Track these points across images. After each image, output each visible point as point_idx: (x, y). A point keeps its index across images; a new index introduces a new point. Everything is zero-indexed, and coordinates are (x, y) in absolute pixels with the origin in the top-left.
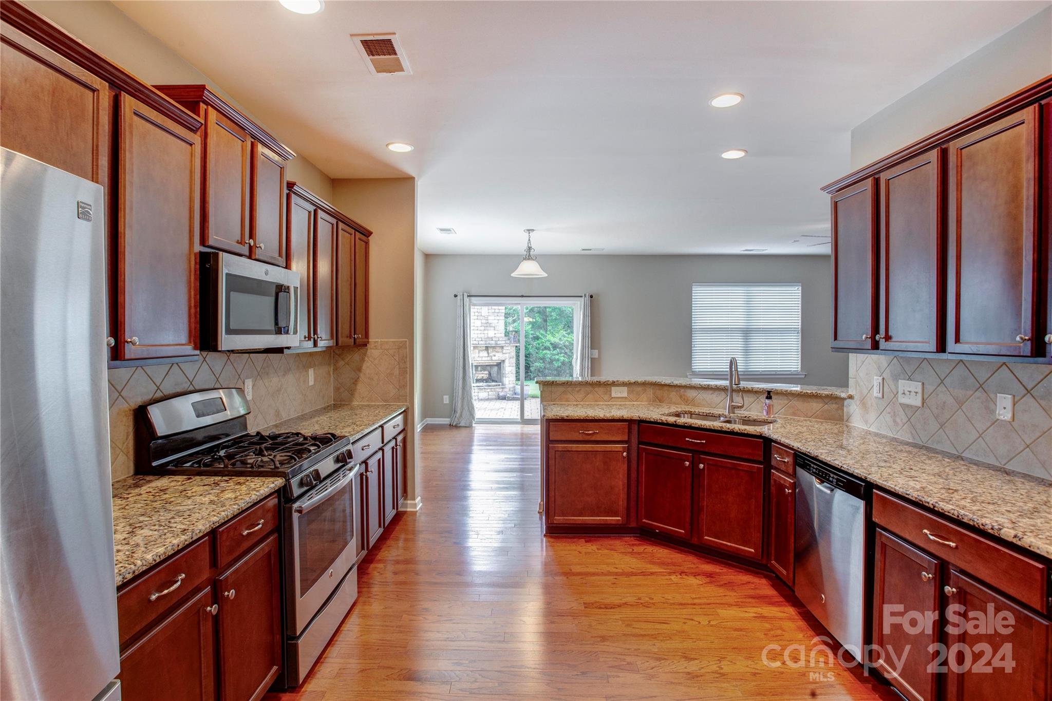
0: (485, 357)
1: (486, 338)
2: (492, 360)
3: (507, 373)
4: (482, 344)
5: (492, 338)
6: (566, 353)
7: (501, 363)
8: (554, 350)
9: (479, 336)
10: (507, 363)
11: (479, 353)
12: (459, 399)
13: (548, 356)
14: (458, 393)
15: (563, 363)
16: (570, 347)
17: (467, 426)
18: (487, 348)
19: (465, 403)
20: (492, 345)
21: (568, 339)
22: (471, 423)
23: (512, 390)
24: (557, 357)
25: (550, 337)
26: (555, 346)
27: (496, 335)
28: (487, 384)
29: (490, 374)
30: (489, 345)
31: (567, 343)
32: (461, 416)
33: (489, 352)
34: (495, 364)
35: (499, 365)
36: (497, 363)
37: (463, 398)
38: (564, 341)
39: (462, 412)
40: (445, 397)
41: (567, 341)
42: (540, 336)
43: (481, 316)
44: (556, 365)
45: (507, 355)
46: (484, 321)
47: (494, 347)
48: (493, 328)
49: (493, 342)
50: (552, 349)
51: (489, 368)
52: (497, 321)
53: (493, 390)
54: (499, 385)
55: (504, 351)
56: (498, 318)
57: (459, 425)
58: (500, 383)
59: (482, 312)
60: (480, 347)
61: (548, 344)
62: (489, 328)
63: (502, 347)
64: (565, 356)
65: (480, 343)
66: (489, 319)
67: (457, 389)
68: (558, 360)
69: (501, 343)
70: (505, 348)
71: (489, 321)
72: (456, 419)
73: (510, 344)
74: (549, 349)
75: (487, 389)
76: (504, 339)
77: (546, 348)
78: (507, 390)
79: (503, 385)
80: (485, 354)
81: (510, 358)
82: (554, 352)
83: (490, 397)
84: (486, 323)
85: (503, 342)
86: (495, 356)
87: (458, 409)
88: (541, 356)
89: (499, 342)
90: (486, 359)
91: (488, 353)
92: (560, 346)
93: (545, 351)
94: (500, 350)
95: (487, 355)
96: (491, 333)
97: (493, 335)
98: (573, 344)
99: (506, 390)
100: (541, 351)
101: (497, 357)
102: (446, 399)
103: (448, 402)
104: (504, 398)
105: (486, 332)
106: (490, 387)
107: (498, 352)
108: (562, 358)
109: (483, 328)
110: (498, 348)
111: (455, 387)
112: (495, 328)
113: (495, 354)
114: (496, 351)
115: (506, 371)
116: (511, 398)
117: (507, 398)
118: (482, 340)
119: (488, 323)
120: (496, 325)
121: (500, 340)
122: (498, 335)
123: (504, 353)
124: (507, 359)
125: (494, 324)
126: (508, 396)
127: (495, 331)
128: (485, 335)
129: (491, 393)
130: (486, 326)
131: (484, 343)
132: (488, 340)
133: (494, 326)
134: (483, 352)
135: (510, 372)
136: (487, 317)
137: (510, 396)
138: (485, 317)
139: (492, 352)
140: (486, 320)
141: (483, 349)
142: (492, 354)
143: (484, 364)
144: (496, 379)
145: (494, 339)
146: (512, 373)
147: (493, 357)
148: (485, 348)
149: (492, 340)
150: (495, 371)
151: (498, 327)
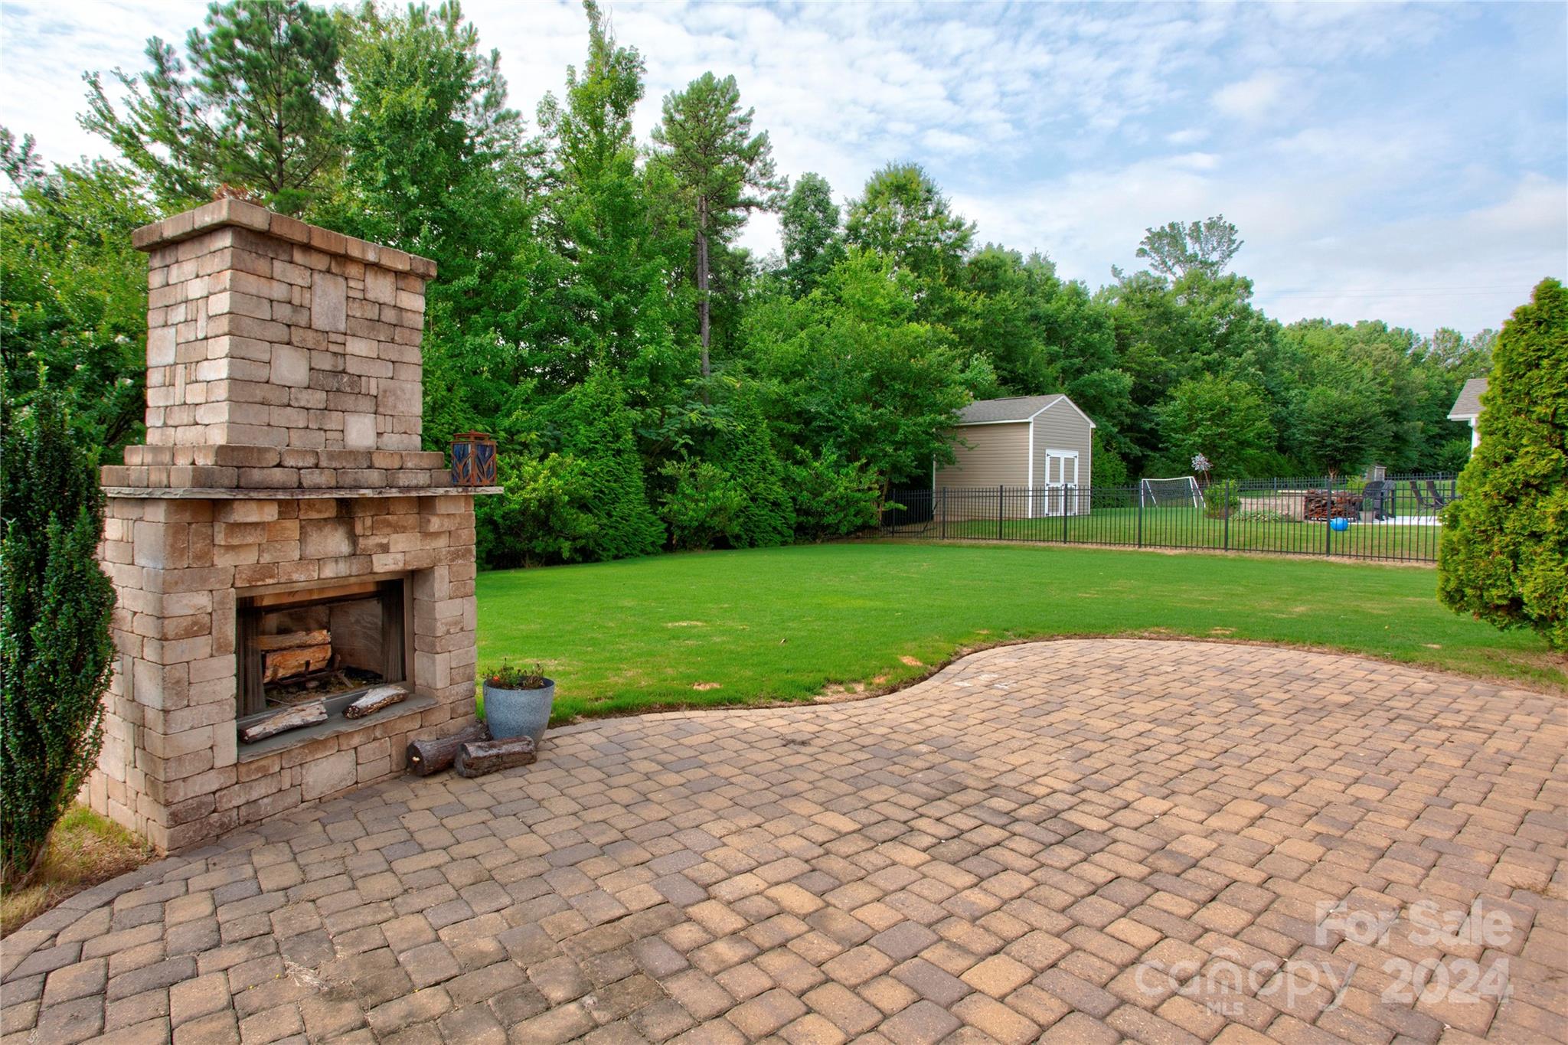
0: (336, 559)
1: (339, 456)
2: (365, 572)
3: (440, 630)
4: (317, 488)
5: (369, 454)
7: (403, 583)
9: (297, 440)
10: (437, 584)
11: (302, 540)
18: (345, 511)
20: (374, 495)
23: (461, 710)
27: (384, 443)
29: (337, 642)
30: (357, 494)
33: (359, 530)
34: (377, 588)
35: (389, 593)
36: (379, 583)
43: (310, 328)
45: (442, 543)
46: (325, 363)
47: (382, 505)
48: (367, 404)
49: (374, 477)
51: (335, 613)
52: (389, 370)
53: (378, 734)
54: (406, 700)
55: (435, 524)
56: (392, 353)
58: (405, 689)
59: (315, 309)
60: (310, 503)
62: (349, 402)
63: (420, 505)
65: (311, 478)
66: (349, 349)
69: (413, 482)
70: (436, 508)
71: (353, 367)
75: (350, 735)
76: (425, 464)
78: (446, 718)
79: (419, 693)
80: (336, 542)
81: (456, 556)
83: (365, 773)
84: (334, 373)
85: (423, 478)
86: (385, 549)
89: (403, 479)
90: (343, 569)
91: (353, 538)
94: (412, 519)
95: (345, 548)
96: (360, 431)
97: (371, 440)
99: (438, 719)
101: (394, 553)
104: (444, 766)
105: (334, 422)
106: (363, 722)
107: (405, 529)
109: (318, 398)
110: (401, 509)
112: (377, 405)
113: (385, 541)
114: (389, 524)
115: (439, 624)
116: (486, 764)
117: (469, 766)
118: (317, 466)
119: (344, 372)
120: (385, 391)
121: (410, 465)
122: (392, 441)
123: (427, 535)
124: (440, 560)
125: (373, 382)
126: (474, 755)
127: (380, 418)
128: (330, 435)
129: (369, 750)
130: (338, 390)
131: (333, 483)
132: (352, 465)
133: (374, 392)
134: (327, 529)
135: (456, 623)
136: (340, 339)
137: (481, 754)
138: (333, 337)
139: (372, 528)
140: (335, 354)
141: (326, 515)
142: (373, 541)
143: (315, 597)
144: (373, 666)
145: (379, 461)
146: (462, 629)
147: (374, 557)
148: (331, 513)
149: (369, 467)
150: (358, 622)
151: (391, 400)
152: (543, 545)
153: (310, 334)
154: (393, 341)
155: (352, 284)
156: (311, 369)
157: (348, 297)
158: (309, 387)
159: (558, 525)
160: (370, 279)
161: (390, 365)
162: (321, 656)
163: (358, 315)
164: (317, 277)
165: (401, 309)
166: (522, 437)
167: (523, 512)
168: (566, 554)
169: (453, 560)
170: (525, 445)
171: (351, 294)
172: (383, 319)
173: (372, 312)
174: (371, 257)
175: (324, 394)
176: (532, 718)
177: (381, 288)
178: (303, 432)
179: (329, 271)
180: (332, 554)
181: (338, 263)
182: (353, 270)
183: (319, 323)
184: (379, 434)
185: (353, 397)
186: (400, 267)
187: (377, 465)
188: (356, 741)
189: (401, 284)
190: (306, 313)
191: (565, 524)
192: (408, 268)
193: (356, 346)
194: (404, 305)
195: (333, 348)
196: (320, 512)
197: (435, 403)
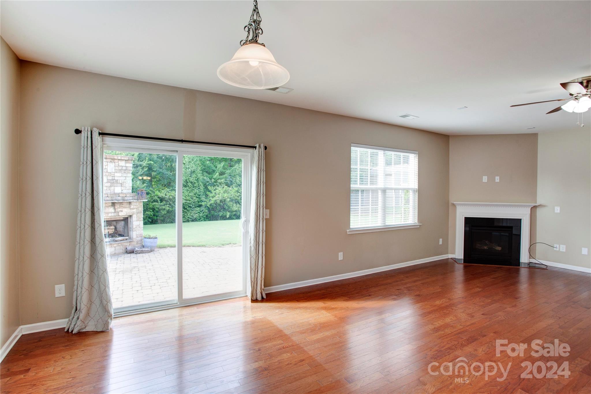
0: (111, 213)
1: (112, 194)
2: (119, 216)
3: (134, 227)
4: (107, 200)
5: (119, 194)
6: (170, 204)
7: (127, 218)
8: (161, 202)
10: (134, 218)
12: (84, 290)
13: (157, 206)
14: (83, 281)
15: (168, 212)
16: (173, 200)
17: (99, 330)
18: (113, 204)
19: (95, 294)
20: (119, 201)
21: (172, 194)
22: (107, 324)
23: (139, 243)
24: (164, 207)
25: (157, 193)
26: (162, 200)
27: (123, 192)
28: (113, 239)
29: (116, 229)
30: (116, 201)
31: (171, 197)
32: (88, 314)
33: (116, 207)
34: (122, 219)
35: (126, 220)
36: (123, 218)
37: (91, 286)
38: (168, 196)
39: (89, 310)
40: (57, 287)
41: (171, 195)
42: (150, 192)
44: (163, 213)
45: (135, 210)
46: (110, 178)
47: (121, 203)
48: (120, 185)
49: (120, 198)
50: (159, 201)
51: (114, 223)
52: (124, 178)
53: (120, 245)
54: (126, 239)
55: (132, 207)
56: (125, 175)
57: (84, 330)
58: (127, 237)
59: (108, 169)
61: (156, 198)
62: (116, 185)
63: (130, 203)
64: (170, 206)
66: (115, 175)
67: (80, 274)
68: (164, 209)
69: (129, 198)
70: (133, 204)
71: (116, 178)
72: (79, 323)
73: (138, 200)
74: (157, 202)
76: (131, 195)
77: (154, 201)
78: (135, 243)
79: (130, 238)
80: (111, 210)
81: (138, 213)
82: (162, 204)
83: (117, 252)
84: (112, 180)
85: (131, 198)
86: (122, 211)
87: (83, 306)
88: (151, 206)
89: (126, 198)
90: (113, 214)
91: (115, 209)
92: (166, 199)
93: (154, 203)
94: (128, 206)
95: (113, 211)
96: (118, 190)
97: (120, 191)
98: (175, 198)
99: (133, 243)
100: (151, 203)
101: (124, 212)
102: (60, 291)
103: (63, 294)
104: (132, 252)
105: (112, 188)
106: (117, 242)
107: (126, 208)
108: (168, 208)
110: (125, 204)
111: (76, 272)
112: (122, 185)
113: (122, 210)
114: (123, 207)
115: (134, 226)
116: (139, 252)
117: (136, 252)
118: (108, 197)
119: (114, 179)
120: (123, 182)
121: (128, 196)
122: (125, 191)
123: (131, 209)
124: (134, 214)
125: (121, 181)
126: (136, 250)
127: (122, 187)
128: (111, 191)
129: (118, 248)
130: (113, 183)
131: (111, 199)
132: (115, 196)
133: (121, 182)
134: (109, 208)
135: (138, 226)
136: (113, 173)
137: (138, 250)
138: (112, 173)
139: (119, 207)
140: (112, 176)
141: (109, 205)
142: (119, 210)
143: (110, 220)
144: (123, 234)
145: (121, 195)
146: (139, 227)
147: (119, 213)
148: (111, 204)
149: (119, 196)
150: (121, 225)
151: (125, 184)
152: (222, 213)
153: (107, 173)
154: (125, 173)
155: (116, 163)
156: (107, 179)
157: (115, 166)
158: (107, 183)
159: (227, 208)
160: (120, 162)
161: (124, 177)
162: (112, 231)
163: (117, 169)
164: (108, 163)
165: (127, 167)
166: (219, 181)
167: (216, 203)
168: (228, 216)
169: (137, 214)
170: (220, 183)
171: (116, 165)
172: (123, 169)
173: (120, 168)
174: (119, 158)
175: (110, 184)
176: (151, 244)
177: (122, 163)
178: (106, 191)
179: (111, 162)
180: (110, 212)
181: (113, 160)
182: (116, 161)
183: (109, 171)
184: (122, 190)
185: (116, 184)
186: (126, 159)
187: (120, 196)
188: (115, 245)
189: (127, 162)
190: (106, 169)
191: (229, 207)
192: (128, 159)
193: (116, 174)
194: (128, 166)
195: (112, 175)
196: (108, 204)
197: (192, 171)
